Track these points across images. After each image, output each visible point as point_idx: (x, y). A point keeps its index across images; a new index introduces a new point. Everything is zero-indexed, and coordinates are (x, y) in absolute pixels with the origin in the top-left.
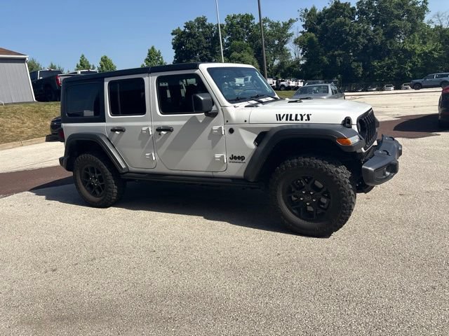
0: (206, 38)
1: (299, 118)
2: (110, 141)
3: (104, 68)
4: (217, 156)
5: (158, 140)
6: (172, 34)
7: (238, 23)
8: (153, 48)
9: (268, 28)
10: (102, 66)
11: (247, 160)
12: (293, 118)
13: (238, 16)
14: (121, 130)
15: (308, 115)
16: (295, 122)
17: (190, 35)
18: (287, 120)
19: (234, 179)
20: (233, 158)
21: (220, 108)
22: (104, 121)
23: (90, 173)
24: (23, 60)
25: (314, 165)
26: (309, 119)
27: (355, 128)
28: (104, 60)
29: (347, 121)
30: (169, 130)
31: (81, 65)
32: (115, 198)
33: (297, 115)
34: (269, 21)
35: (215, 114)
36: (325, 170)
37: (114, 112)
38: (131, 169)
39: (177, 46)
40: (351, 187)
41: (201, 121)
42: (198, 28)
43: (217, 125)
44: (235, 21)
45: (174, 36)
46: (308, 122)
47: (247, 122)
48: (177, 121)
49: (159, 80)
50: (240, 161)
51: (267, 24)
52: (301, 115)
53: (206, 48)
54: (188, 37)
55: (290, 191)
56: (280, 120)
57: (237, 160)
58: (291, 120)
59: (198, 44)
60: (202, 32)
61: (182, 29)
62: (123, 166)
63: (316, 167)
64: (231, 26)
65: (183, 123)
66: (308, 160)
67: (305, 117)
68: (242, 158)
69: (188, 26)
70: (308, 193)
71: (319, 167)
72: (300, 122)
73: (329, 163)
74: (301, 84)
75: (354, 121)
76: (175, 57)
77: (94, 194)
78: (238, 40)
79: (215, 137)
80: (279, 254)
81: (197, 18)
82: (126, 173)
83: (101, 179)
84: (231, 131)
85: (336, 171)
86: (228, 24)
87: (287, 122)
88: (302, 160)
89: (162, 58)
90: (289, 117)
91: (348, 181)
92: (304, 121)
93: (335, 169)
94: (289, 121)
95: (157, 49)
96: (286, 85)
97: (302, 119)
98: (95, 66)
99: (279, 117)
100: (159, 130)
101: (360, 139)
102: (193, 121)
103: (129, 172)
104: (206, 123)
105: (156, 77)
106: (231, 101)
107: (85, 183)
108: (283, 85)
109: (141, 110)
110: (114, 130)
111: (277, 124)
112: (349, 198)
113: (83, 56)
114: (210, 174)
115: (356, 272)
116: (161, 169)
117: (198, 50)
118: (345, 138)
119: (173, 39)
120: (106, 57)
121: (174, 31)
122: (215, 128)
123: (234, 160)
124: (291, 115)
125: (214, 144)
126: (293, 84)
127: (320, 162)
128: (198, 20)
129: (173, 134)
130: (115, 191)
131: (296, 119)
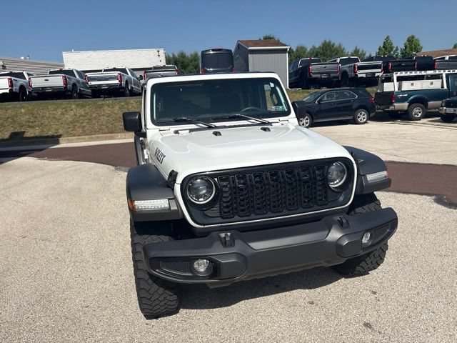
3: (408, 49)
10: (406, 47)
12: (159, 156)
15: (164, 157)
24: (284, 51)
27: (177, 188)
28: (411, 40)
31: (384, 47)
33: (161, 154)
67: (162, 160)
75: (179, 180)
98: (399, 48)
113: (388, 37)
120: (413, 37)
131: (159, 159)
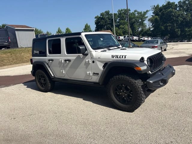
0: (109, 20)
1: (121, 57)
2: (48, 65)
3: (67, 33)
4: (88, 72)
5: (65, 65)
6: (95, 18)
7: (123, 13)
8: (87, 24)
9: (137, 15)
11: (100, 75)
12: (119, 57)
13: (123, 10)
14: (52, 60)
15: (125, 56)
16: (119, 59)
17: (102, 18)
18: (116, 58)
19: (95, 83)
20: (94, 74)
21: (89, 52)
22: (46, 56)
23: (41, 78)
24: (33, 30)
25: (125, 79)
26: (125, 58)
27: (146, 62)
28: (67, 29)
29: (142, 59)
30: (69, 61)
31: (58, 31)
32: (50, 88)
33: (120, 56)
34: (137, 11)
35: (87, 55)
36: (130, 81)
37: (50, 53)
38: (56, 77)
39: (97, 23)
40: (142, 89)
41: (82, 57)
42: (106, 15)
43: (88, 59)
44: (122, 12)
45: (96, 19)
46: (125, 59)
47: (100, 58)
48: (73, 57)
49: (66, 39)
50: (97, 75)
51: (136, 13)
52: (122, 56)
53: (109, 24)
54: (101, 19)
55: (116, 90)
56: (113, 58)
57: (96, 75)
58: (118, 58)
59: (106, 22)
60: (108, 17)
61: (99, 16)
62: (53, 75)
63: (126, 80)
64: (120, 14)
65: (75, 58)
66: (123, 76)
67: (124, 57)
68: (98, 74)
69: (102, 14)
70: (123, 91)
71: (127, 80)
72: (122, 59)
73: (132, 78)
74: (150, 39)
75: (146, 59)
76: (96, 28)
77: (42, 86)
78: (123, 20)
79: (87, 64)
80: (107, 119)
81: (106, 11)
82: (54, 78)
83: (45, 80)
84: (93, 62)
85: (135, 82)
86: (119, 13)
87: (116, 59)
88: (120, 76)
89: (90, 28)
90: (117, 56)
91: (140, 87)
92: (123, 59)
93: (134, 81)
94: (117, 58)
95: (88, 25)
96: (143, 40)
97: (122, 58)
98: (64, 32)
99: (113, 56)
100: (66, 61)
101: (148, 67)
102: (78, 57)
103: (55, 78)
104: (83, 58)
105: (65, 39)
106: (94, 49)
107: (39, 82)
108: (142, 40)
109: (59, 52)
110: (49, 60)
111: (112, 60)
112: (140, 95)
113: (59, 28)
114: (85, 80)
115: (138, 131)
116: (66, 77)
117: (106, 25)
118: (139, 67)
119: (95, 20)
120: (68, 28)
121: (96, 17)
122: (87, 60)
123: (94, 75)
124: (118, 56)
125: (87, 68)
126: (146, 39)
127: (128, 77)
128: (106, 12)
129: (71, 63)
130: (50, 85)
131: (120, 58)
